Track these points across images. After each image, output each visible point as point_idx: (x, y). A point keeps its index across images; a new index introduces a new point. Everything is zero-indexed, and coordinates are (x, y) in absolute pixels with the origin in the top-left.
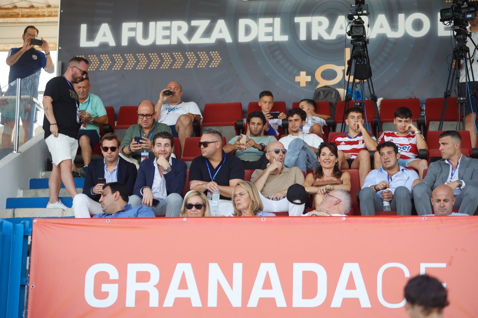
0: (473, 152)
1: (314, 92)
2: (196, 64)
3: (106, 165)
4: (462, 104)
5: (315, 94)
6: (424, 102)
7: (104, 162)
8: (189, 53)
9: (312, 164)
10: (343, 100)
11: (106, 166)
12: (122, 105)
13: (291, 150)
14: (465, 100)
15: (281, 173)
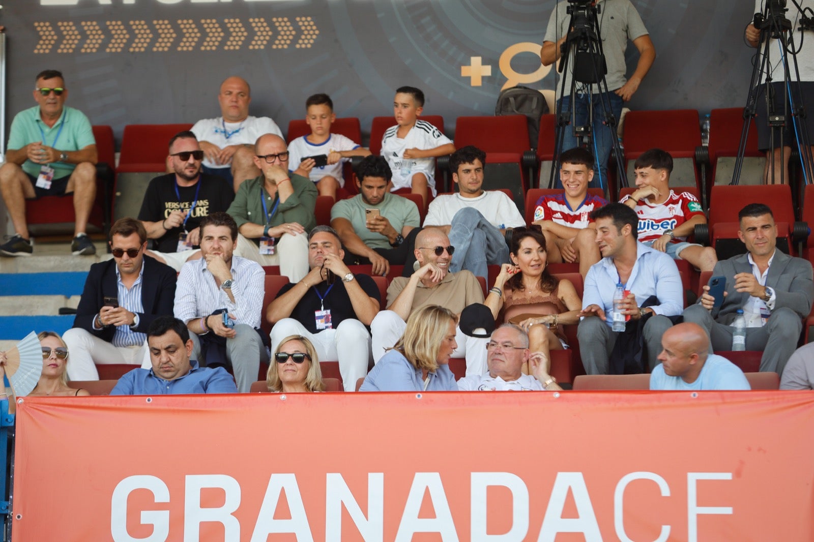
0: (795, 229)
1: (497, 97)
2: (271, 42)
3: (119, 276)
4: (777, 129)
5: (500, 102)
6: (708, 116)
7: (117, 272)
8: (257, 20)
9: (497, 252)
10: (553, 113)
11: (119, 279)
12: (129, 123)
13: (457, 231)
14: (784, 122)
15: (440, 285)
